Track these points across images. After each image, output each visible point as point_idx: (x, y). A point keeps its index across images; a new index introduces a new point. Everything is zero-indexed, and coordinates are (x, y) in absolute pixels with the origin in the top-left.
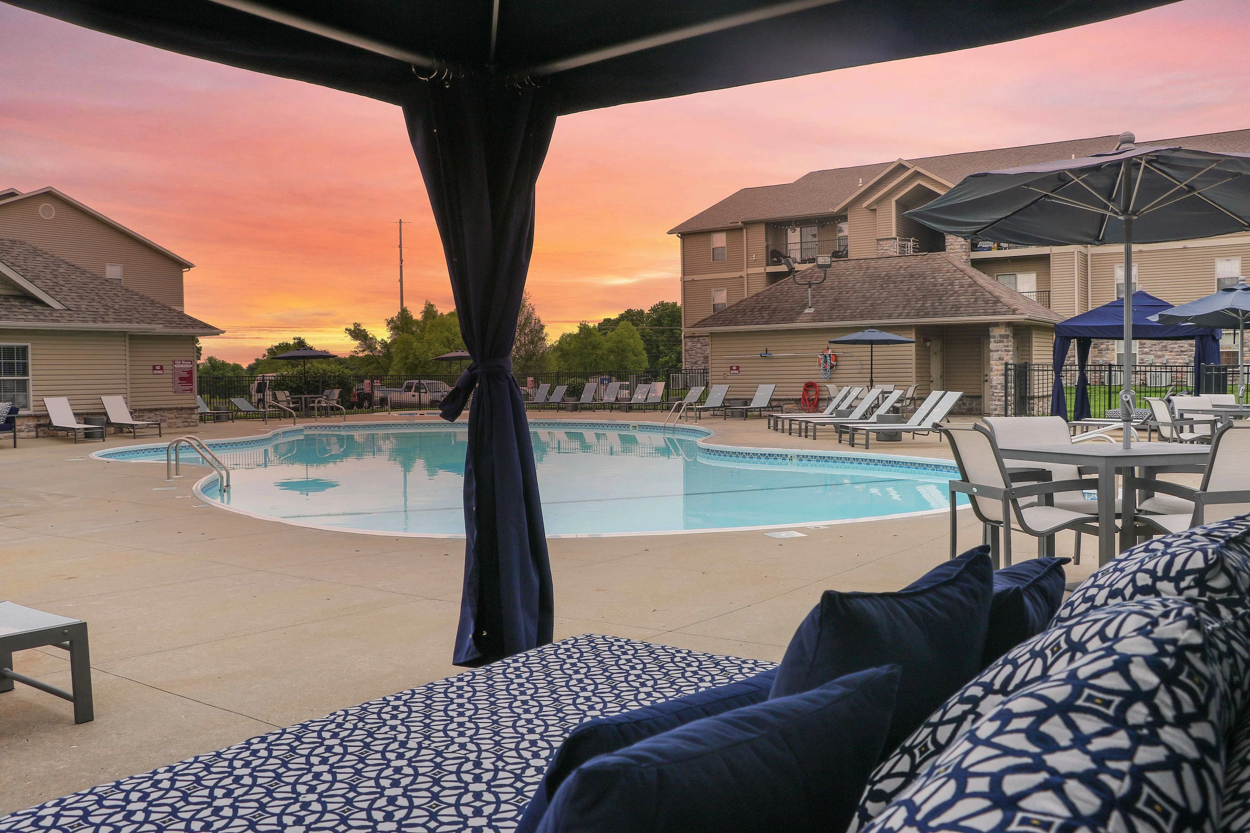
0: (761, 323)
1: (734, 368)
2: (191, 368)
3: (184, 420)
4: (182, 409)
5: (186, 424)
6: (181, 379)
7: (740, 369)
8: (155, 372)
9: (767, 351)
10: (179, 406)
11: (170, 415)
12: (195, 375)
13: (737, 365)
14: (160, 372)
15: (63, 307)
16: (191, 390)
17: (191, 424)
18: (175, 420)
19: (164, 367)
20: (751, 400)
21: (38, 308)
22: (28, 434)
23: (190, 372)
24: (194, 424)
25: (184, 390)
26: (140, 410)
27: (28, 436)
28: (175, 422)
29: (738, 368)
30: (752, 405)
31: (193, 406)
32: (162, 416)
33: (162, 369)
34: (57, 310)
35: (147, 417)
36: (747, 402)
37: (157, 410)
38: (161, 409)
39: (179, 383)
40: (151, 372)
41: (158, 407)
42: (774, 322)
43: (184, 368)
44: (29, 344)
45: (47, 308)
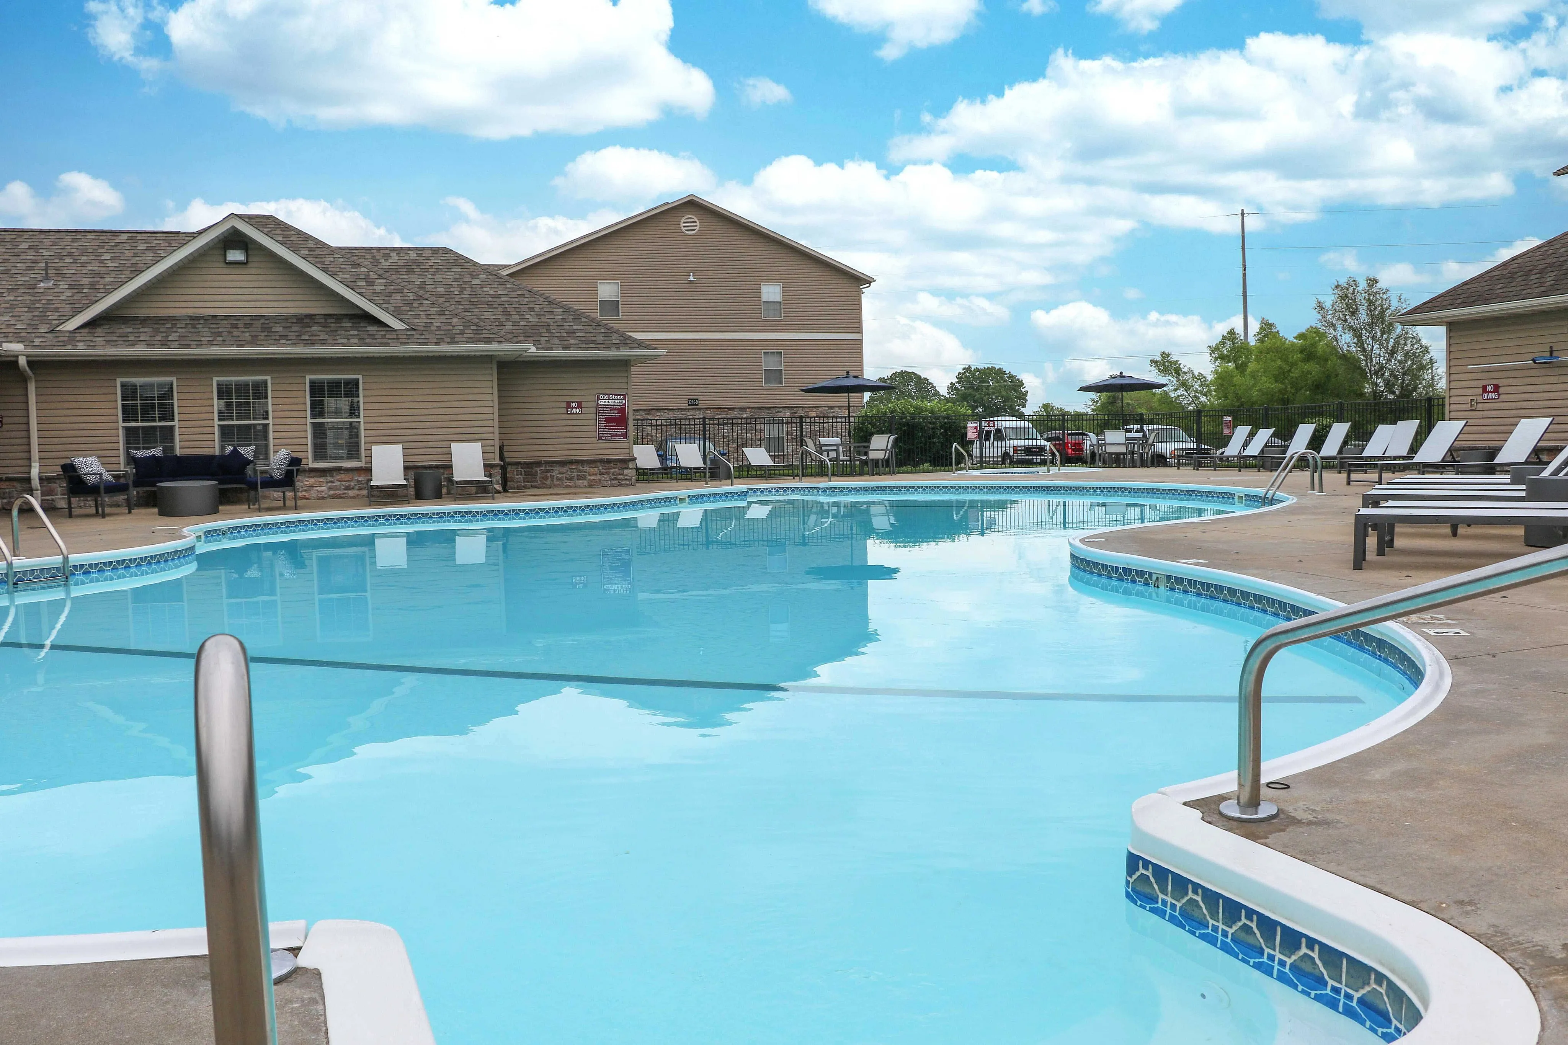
0: (1533, 295)
1: (1489, 388)
2: (624, 404)
3: (613, 477)
4: (609, 461)
5: (616, 482)
6: (608, 420)
7: (1501, 390)
8: (570, 411)
9: (1551, 352)
10: (605, 457)
11: (592, 470)
12: (631, 416)
13: (1495, 382)
14: (577, 411)
15: (405, 327)
16: (624, 436)
17: (624, 482)
18: (599, 477)
19: (584, 404)
20: (1498, 449)
21: (372, 329)
22: (358, 492)
23: (622, 410)
24: (627, 482)
25: (612, 436)
26: (546, 463)
27: (358, 495)
28: (600, 480)
29: (1497, 388)
30: (1497, 460)
31: (628, 457)
32: (581, 471)
33: (580, 406)
34: (396, 330)
35: (557, 472)
36: (1493, 452)
37: (571, 462)
38: (577, 462)
39: (605, 426)
40: (564, 411)
41: (574, 458)
42: (1559, 292)
43: (614, 405)
44: (360, 377)
45: (383, 329)
